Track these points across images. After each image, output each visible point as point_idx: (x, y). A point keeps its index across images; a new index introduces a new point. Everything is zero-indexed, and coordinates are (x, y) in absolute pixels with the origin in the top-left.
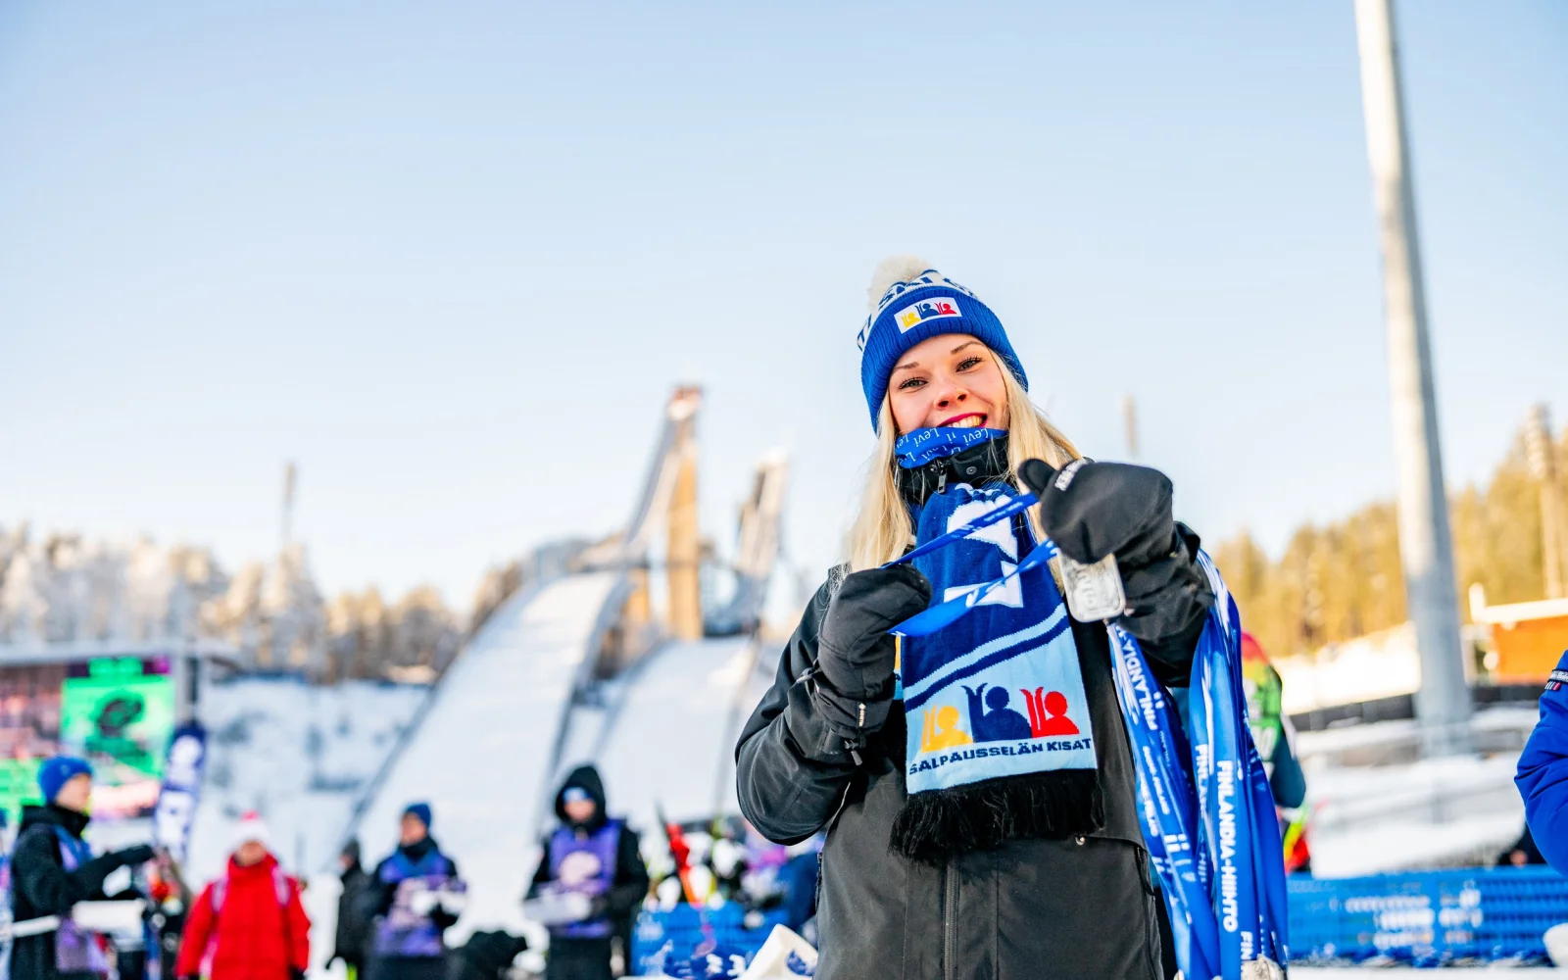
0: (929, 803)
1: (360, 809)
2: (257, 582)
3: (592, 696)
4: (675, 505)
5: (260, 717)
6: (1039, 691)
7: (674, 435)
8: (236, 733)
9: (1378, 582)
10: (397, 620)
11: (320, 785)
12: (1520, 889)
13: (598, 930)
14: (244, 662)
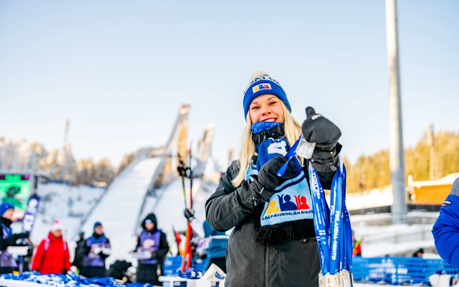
0: (268, 229)
1: (83, 223)
2: (56, 154)
3: (153, 193)
4: (180, 139)
5: (55, 194)
6: (299, 196)
7: (181, 118)
8: (48, 198)
9: (382, 173)
10: (97, 168)
11: (71, 215)
12: (418, 263)
13: (153, 262)
14: (51, 178)
